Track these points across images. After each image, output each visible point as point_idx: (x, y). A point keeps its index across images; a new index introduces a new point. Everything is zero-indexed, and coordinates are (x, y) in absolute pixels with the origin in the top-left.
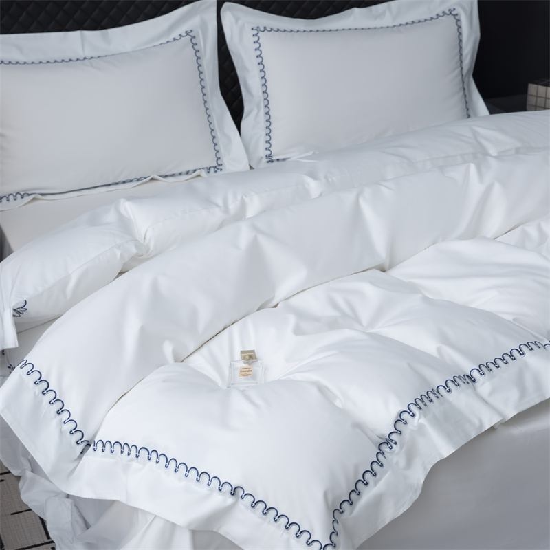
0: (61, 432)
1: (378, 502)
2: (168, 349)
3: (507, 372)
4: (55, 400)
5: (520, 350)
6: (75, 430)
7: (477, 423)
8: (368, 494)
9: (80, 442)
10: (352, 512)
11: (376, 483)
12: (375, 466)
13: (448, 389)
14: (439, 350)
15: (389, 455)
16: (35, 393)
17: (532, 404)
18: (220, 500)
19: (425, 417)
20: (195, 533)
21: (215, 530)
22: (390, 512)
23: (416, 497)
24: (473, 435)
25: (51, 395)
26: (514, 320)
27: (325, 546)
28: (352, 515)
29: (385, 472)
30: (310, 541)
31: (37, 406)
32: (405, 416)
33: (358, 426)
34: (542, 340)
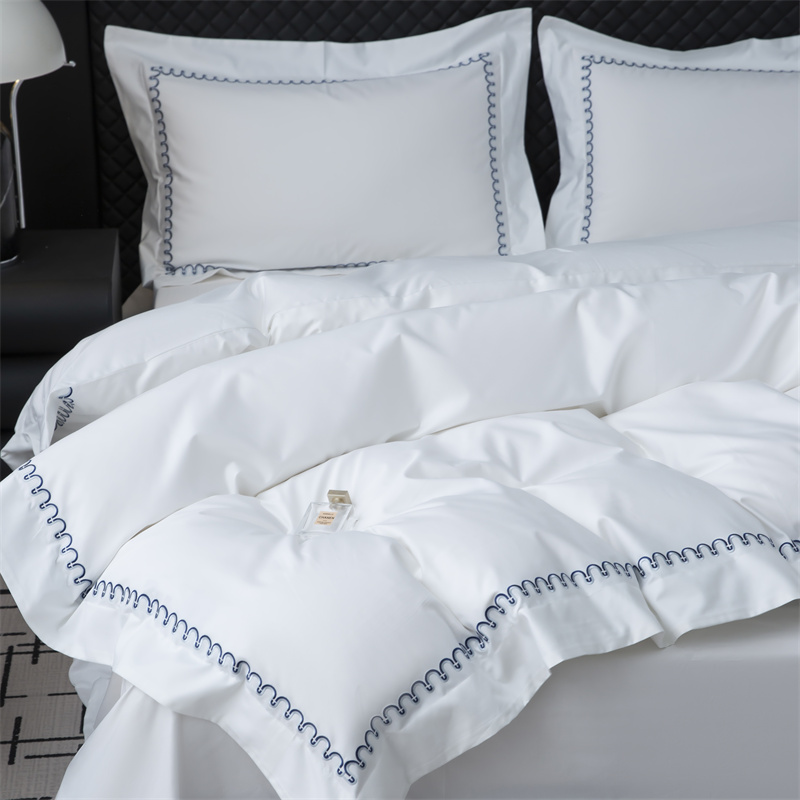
0: (56, 563)
1: (445, 718)
2: (232, 473)
3: (697, 569)
4: (55, 518)
5: (728, 543)
6: (74, 563)
7: (621, 631)
8: (431, 705)
9: (79, 580)
10: (403, 725)
11: (445, 691)
12: (448, 666)
13: (588, 578)
14: (601, 524)
15: (480, 656)
16: (30, 505)
17: (722, 620)
18: (220, 677)
19: (530, 606)
20: (181, 719)
21: (213, 720)
22: (466, 737)
23: (505, 722)
24: (610, 648)
25: (51, 511)
26: (743, 500)
27: (348, 763)
28: (402, 730)
29: (463, 678)
30: (328, 753)
31: (29, 523)
32: (502, 601)
33: (435, 607)
34: (781, 536)
